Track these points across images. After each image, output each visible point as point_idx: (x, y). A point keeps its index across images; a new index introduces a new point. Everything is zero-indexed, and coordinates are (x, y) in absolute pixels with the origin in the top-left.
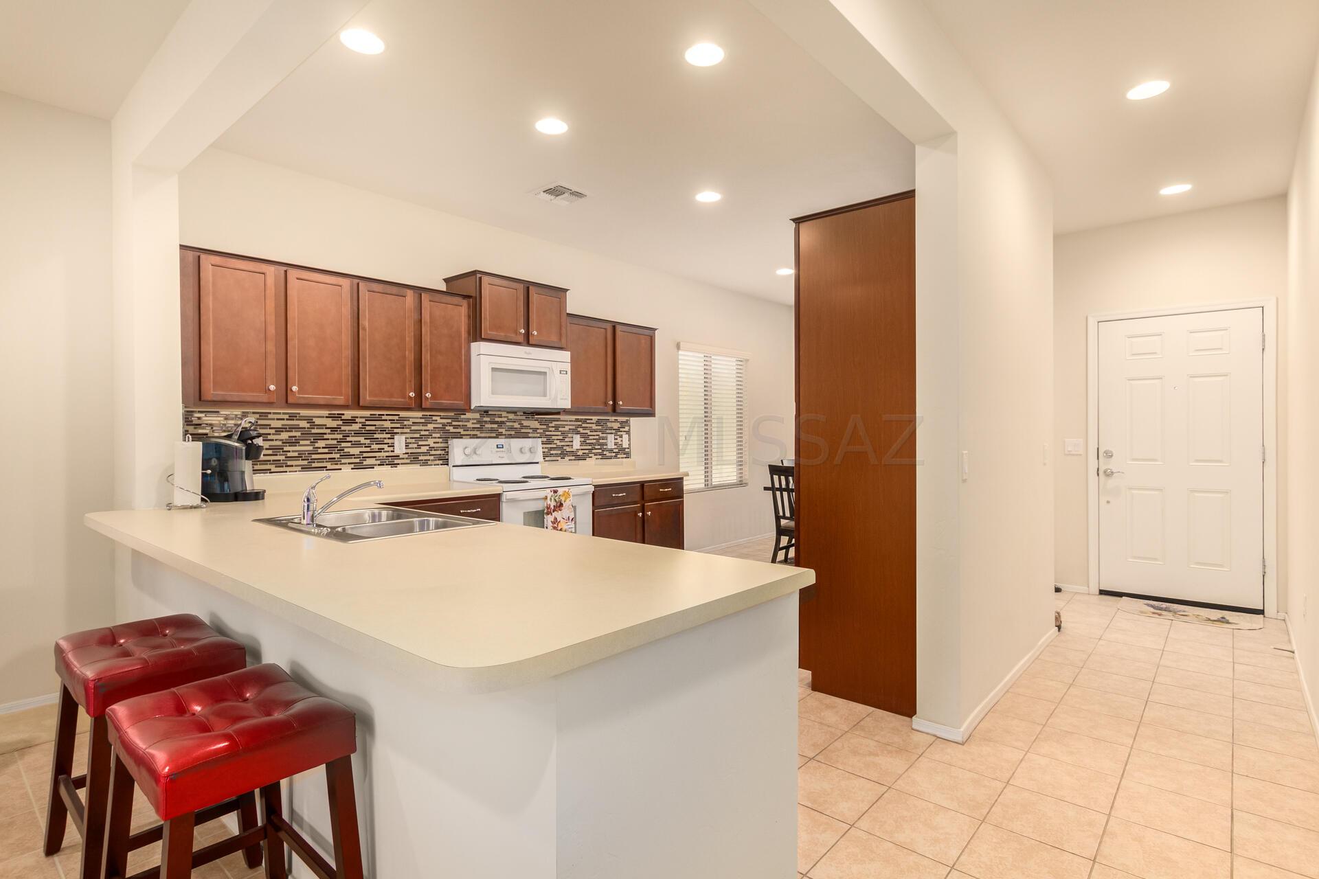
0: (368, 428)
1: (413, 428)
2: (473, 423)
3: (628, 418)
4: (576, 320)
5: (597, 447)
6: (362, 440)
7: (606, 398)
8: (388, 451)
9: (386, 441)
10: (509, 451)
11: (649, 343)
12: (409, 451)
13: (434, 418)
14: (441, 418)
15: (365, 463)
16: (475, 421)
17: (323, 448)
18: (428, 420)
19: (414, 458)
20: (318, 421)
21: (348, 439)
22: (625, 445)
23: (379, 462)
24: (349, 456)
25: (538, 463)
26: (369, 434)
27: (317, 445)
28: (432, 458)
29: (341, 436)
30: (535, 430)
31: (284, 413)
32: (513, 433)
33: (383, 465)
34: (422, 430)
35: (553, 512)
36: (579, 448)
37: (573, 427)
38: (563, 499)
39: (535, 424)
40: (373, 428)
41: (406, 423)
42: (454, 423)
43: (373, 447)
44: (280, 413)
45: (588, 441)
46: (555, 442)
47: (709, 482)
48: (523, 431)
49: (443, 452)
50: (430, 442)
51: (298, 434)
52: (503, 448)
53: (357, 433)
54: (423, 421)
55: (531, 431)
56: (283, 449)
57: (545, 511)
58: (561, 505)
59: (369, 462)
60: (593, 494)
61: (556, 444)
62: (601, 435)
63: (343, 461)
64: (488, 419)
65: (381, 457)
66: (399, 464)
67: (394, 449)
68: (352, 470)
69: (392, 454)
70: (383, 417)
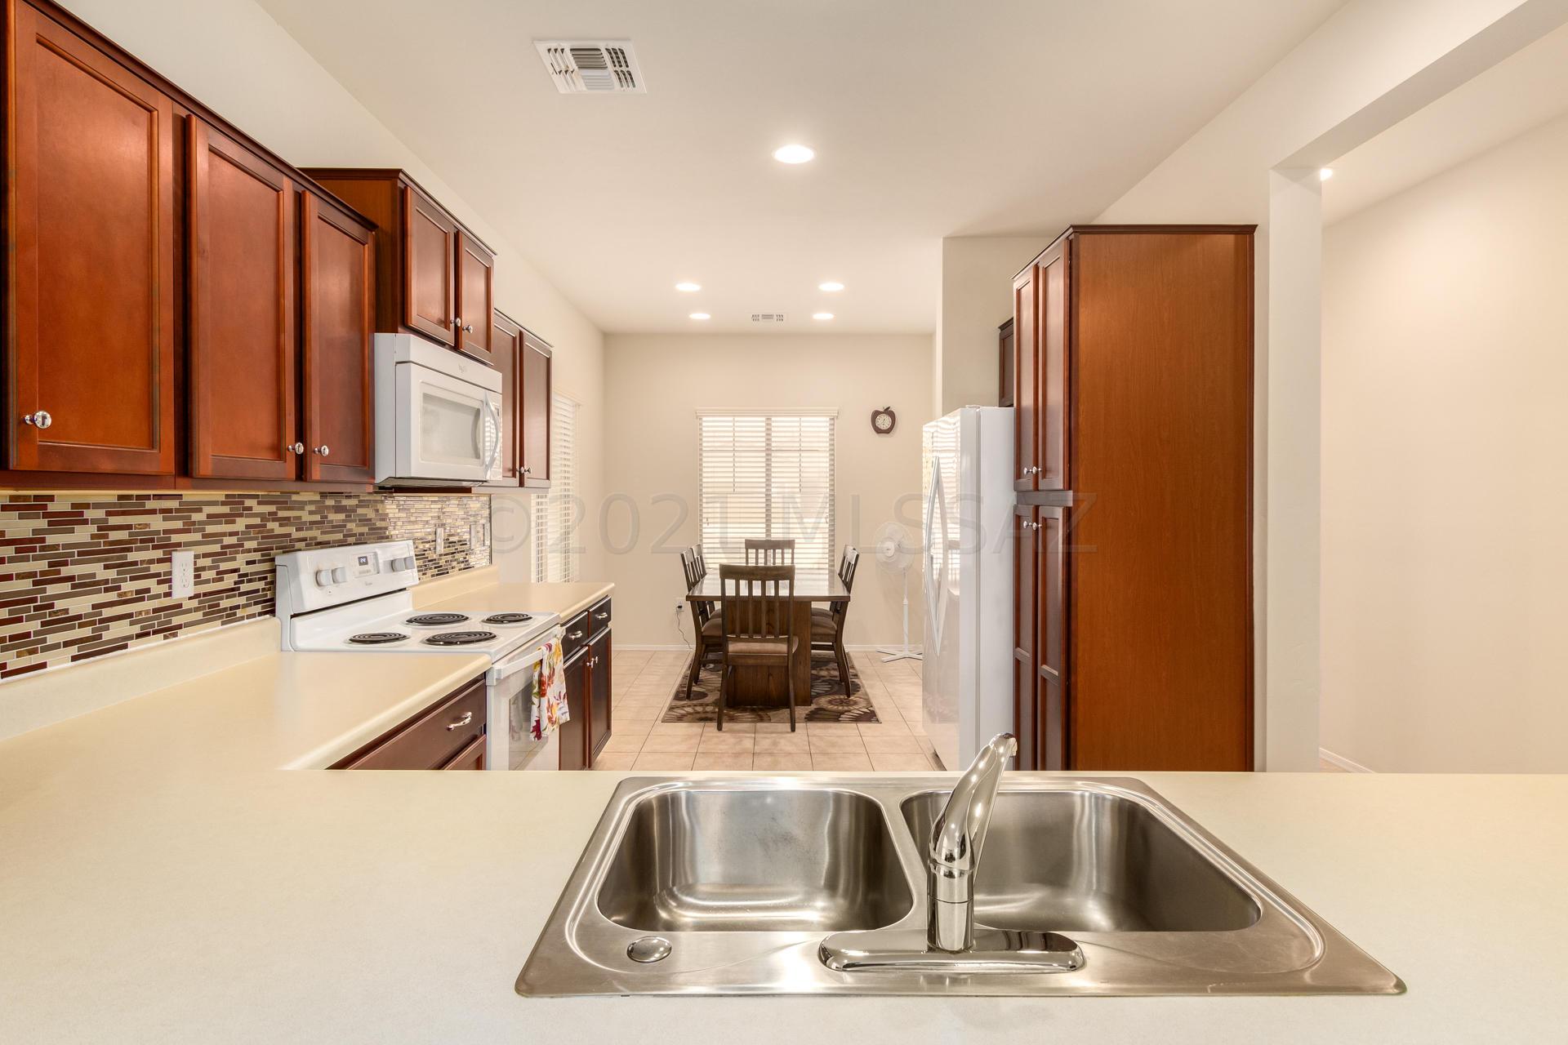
0: (110, 536)
1: (210, 529)
2: (310, 512)
5: (460, 548)
6: (98, 570)
7: (514, 461)
8: (160, 596)
9: (152, 569)
10: (377, 570)
11: (545, 369)
12: (198, 589)
13: (247, 503)
14: (259, 503)
15: (107, 636)
18: (237, 507)
19: (211, 608)
21: (63, 571)
22: (487, 542)
23: (137, 629)
24: (69, 621)
25: (405, 589)
26: (116, 554)
28: (244, 600)
29: (42, 565)
30: (395, 521)
33: (148, 635)
34: (225, 534)
36: (442, 552)
37: (436, 514)
38: (555, 659)
39: (394, 510)
40: (125, 534)
41: (194, 517)
42: (279, 514)
43: (124, 587)
45: (451, 539)
46: (417, 543)
49: (265, 584)
50: (241, 562)
52: (367, 562)
53: (85, 553)
54: (226, 509)
55: (389, 523)
57: (536, 690)
58: (554, 672)
59: (113, 631)
61: (418, 547)
62: (464, 527)
63: (50, 639)
65: (143, 613)
66: (179, 627)
67: (170, 587)
68: (72, 661)
69: (166, 602)
70: (150, 505)
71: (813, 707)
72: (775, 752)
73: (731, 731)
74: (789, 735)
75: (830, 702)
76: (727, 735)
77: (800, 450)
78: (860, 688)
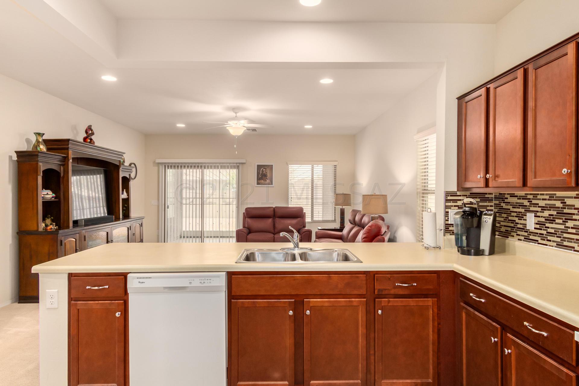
17: (572, 228)
20: (569, 202)
27: (568, 225)
31: (546, 194)
44: (543, 194)
51: (555, 213)
56: (545, 225)
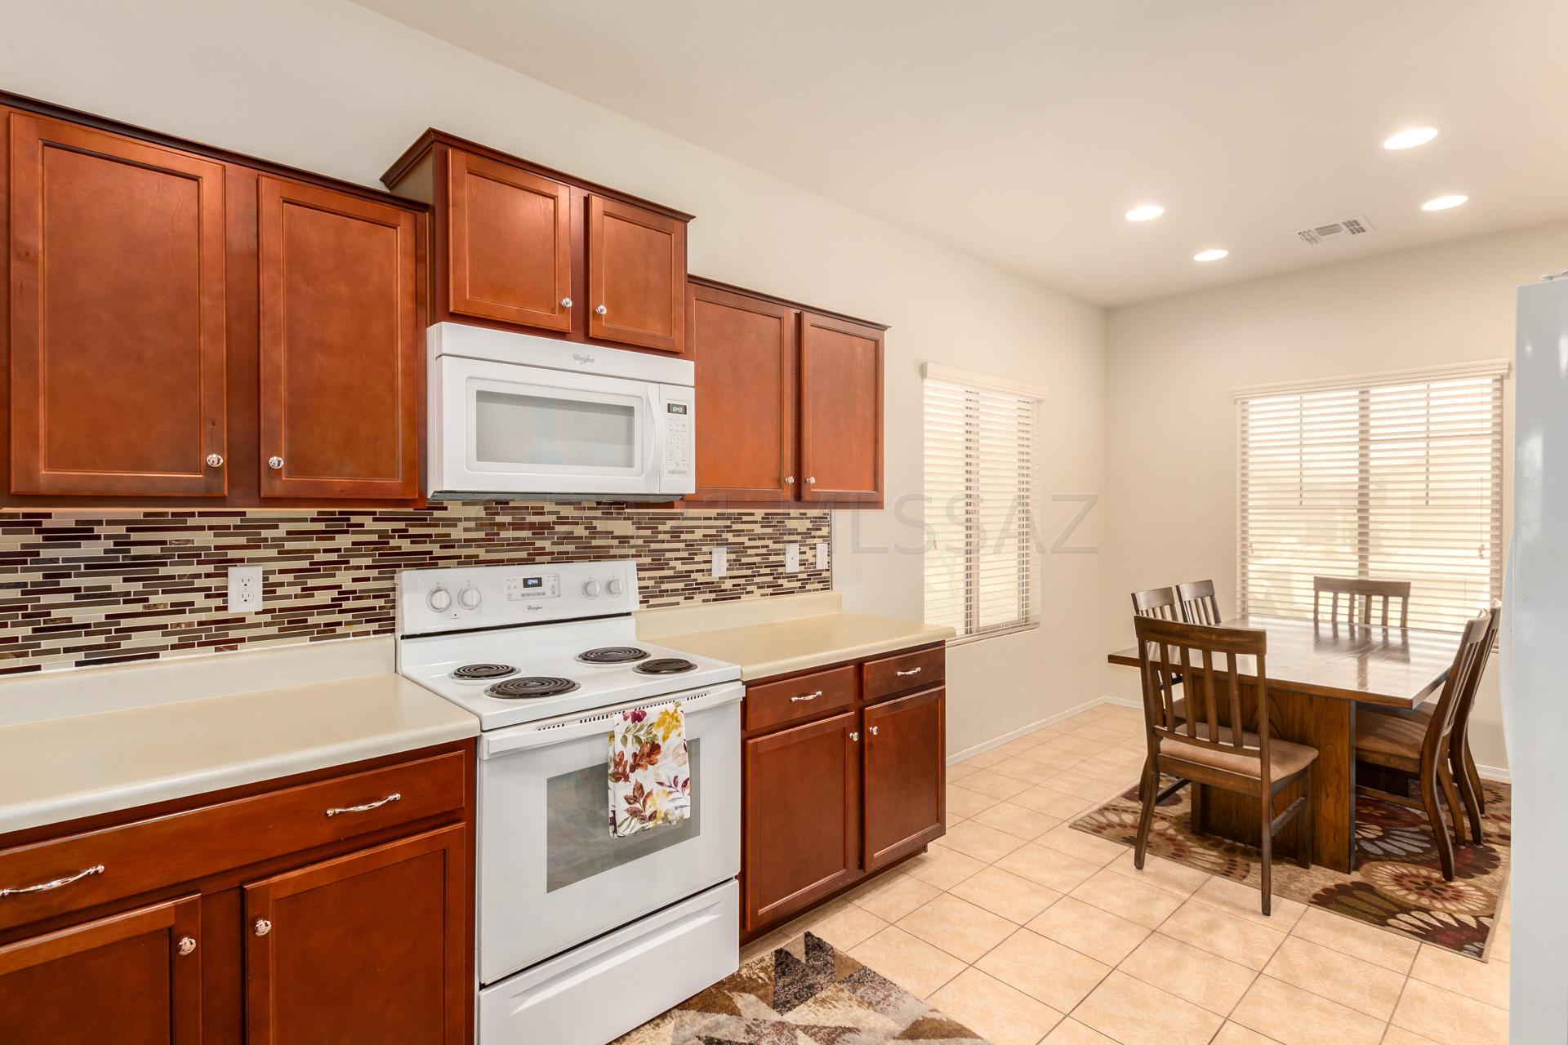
0: (135, 551)
1: (289, 546)
2: (466, 530)
3: (827, 511)
4: (711, 294)
5: (763, 571)
6: (116, 583)
7: (780, 470)
8: (209, 610)
9: (198, 583)
10: (557, 593)
11: (871, 355)
12: (271, 604)
13: (354, 519)
14: (375, 520)
15: (125, 645)
16: (472, 524)
18: (337, 524)
19: (293, 623)
21: (64, 583)
22: (821, 565)
23: (174, 640)
24: (72, 629)
25: (628, 614)
26: (141, 568)
28: (349, 617)
29: (38, 577)
30: (624, 540)
32: (571, 548)
33: (192, 646)
34: (318, 551)
35: (633, 769)
36: (724, 573)
37: (713, 531)
38: (659, 733)
39: (623, 527)
40: (156, 550)
41: (265, 533)
42: (412, 531)
43: (153, 599)
45: (744, 560)
46: (672, 563)
47: (974, 627)
48: (595, 543)
49: (381, 602)
50: (344, 579)
52: (540, 584)
53: (95, 566)
54: (321, 526)
55: (615, 542)
57: (611, 771)
58: (655, 748)
59: (138, 641)
60: (744, 704)
61: (674, 568)
62: (773, 546)
63: (45, 645)
64: (507, 519)
65: (183, 626)
66: (242, 640)
67: (225, 602)
68: (76, 666)
69: (221, 615)
70: (191, 522)
71: (1355, 877)
72: (1195, 943)
73: (1158, 876)
74: (1252, 918)
75: (1398, 879)
76: (1147, 880)
77: (1428, 437)
78: (1496, 867)
